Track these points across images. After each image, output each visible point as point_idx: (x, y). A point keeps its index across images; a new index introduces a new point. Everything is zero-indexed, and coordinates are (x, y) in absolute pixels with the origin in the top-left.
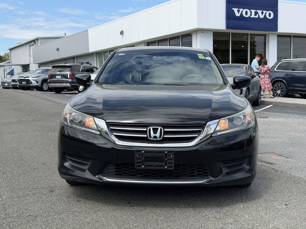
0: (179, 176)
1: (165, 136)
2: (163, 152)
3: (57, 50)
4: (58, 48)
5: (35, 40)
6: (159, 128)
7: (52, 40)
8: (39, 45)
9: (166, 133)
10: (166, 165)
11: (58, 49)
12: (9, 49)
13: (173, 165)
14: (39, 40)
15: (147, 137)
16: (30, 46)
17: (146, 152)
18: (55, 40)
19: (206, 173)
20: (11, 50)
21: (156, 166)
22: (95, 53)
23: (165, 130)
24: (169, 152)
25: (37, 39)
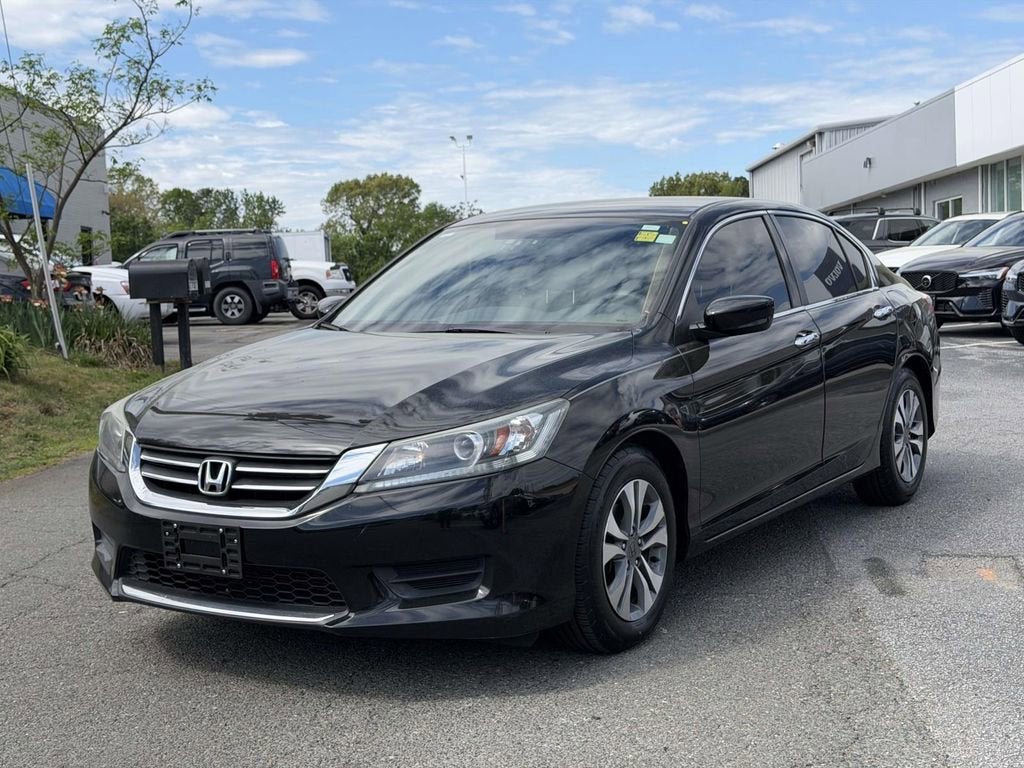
0: (275, 600)
1: (233, 487)
2: (214, 529)
3: (865, 166)
4: (869, 160)
5: (813, 137)
6: (225, 463)
7: (852, 131)
8: (824, 149)
9: (239, 477)
10: (225, 565)
11: (869, 162)
12: (748, 171)
13: (238, 567)
14: (826, 136)
15: (197, 486)
16: (802, 156)
17: (183, 526)
18: (864, 133)
19: (338, 596)
20: (753, 171)
21: (205, 566)
22: (980, 168)
23: (239, 469)
24: (228, 529)
25: (821, 134)
